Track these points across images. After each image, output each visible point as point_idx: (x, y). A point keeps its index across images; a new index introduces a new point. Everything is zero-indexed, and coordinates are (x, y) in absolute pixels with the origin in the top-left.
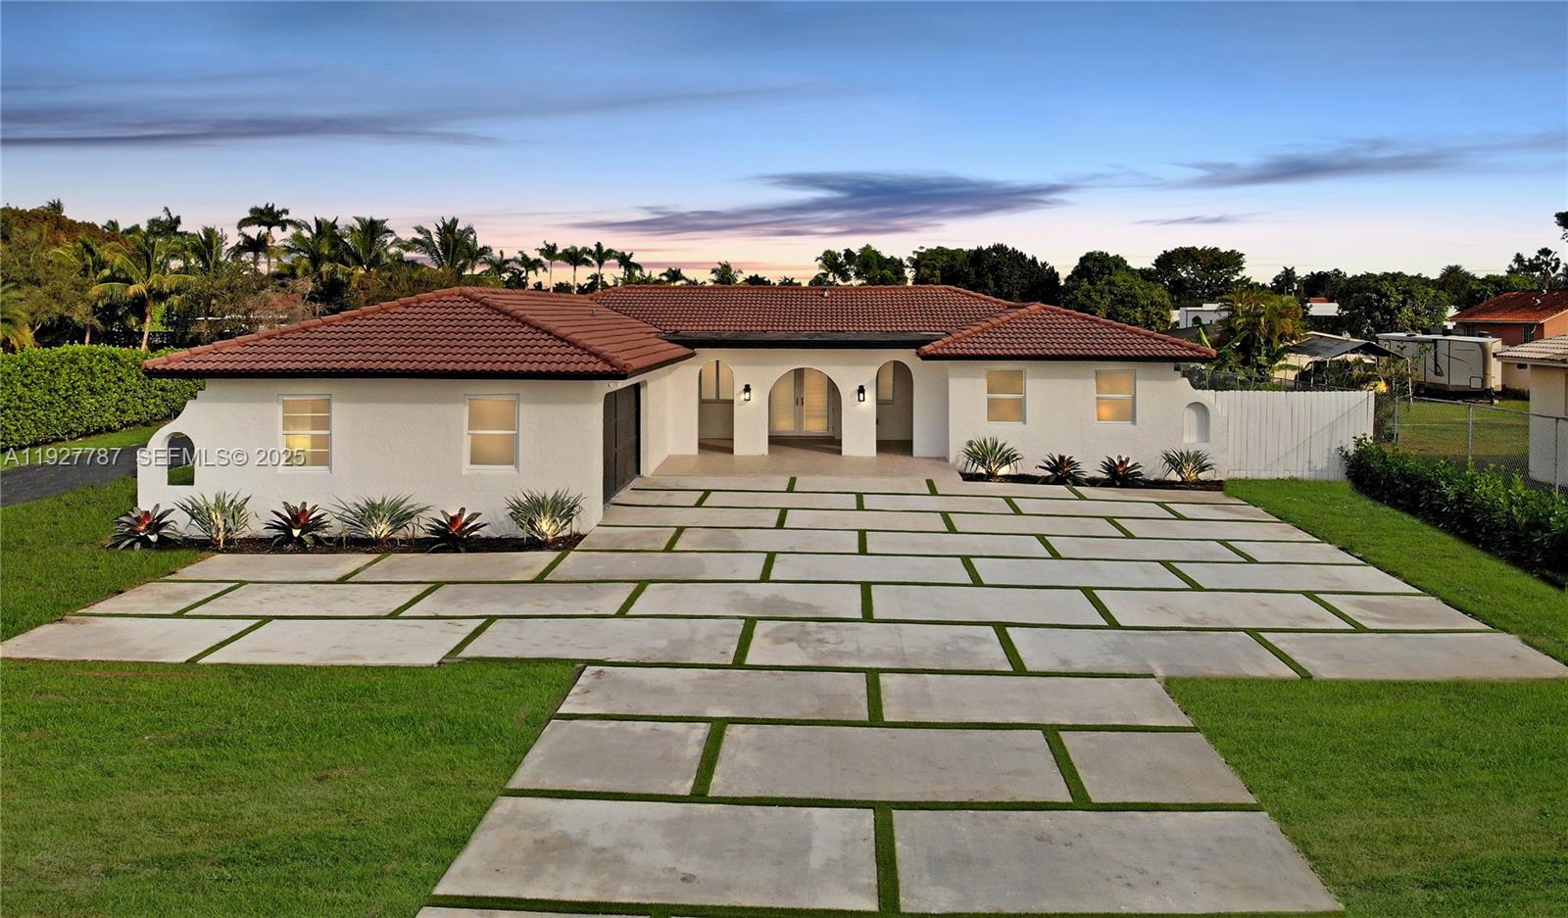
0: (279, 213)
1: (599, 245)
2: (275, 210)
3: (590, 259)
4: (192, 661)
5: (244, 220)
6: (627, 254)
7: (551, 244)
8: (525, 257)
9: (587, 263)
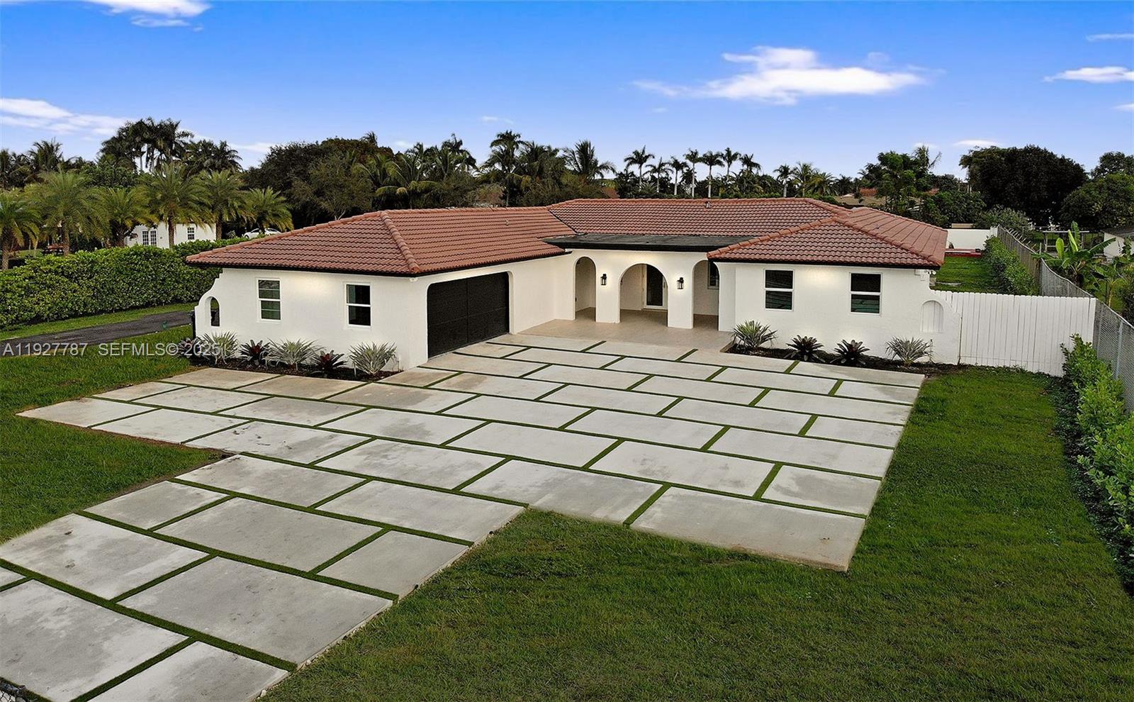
0: (514, 136)
1: (728, 151)
2: (512, 134)
3: (722, 160)
4: (90, 427)
5: (495, 141)
6: (749, 156)
7: (694, 151)
8: (676, 162)
9: (720, 163)
